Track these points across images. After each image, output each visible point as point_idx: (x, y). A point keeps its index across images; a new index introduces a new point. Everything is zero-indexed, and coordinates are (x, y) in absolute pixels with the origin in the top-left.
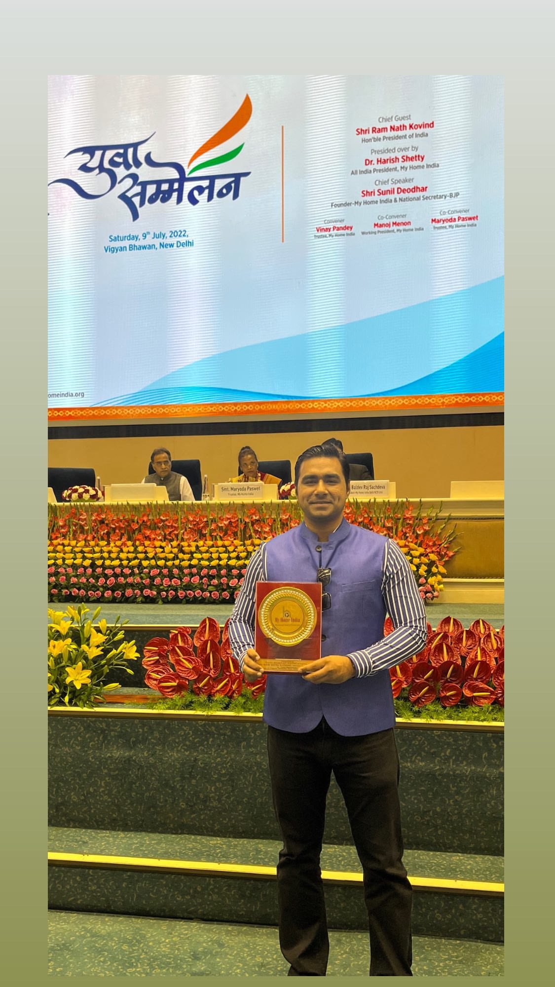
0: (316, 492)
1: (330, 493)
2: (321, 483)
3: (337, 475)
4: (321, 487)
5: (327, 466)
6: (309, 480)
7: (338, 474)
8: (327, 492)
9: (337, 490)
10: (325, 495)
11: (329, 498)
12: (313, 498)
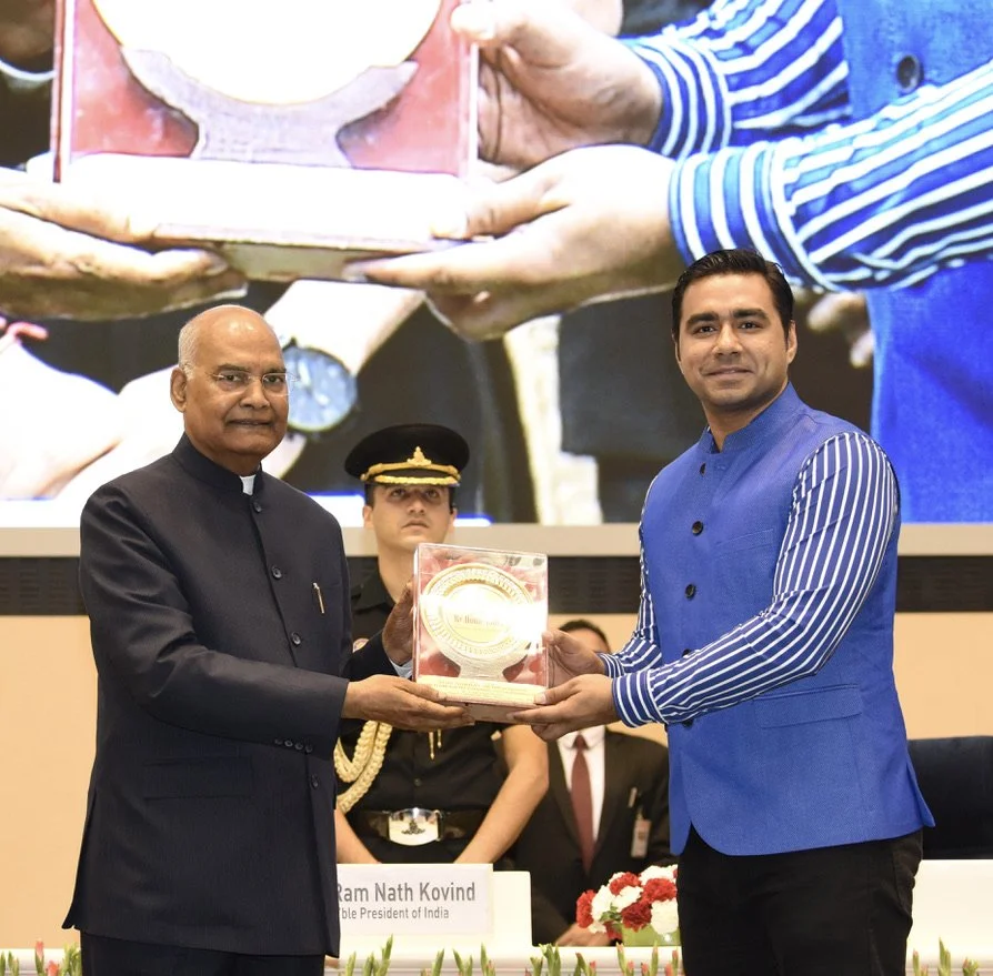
0: (715, 350)
1: (747, 351)
2: (727, 328)
3: (760, 310)
4: (727, 339)
5: (739, 292)
6: (701, 323)
7: (762, 308)
8: (739, 348)
9: (763, 342)
10: (736, 354)
11: (744, 362)
12: (712, 364)
